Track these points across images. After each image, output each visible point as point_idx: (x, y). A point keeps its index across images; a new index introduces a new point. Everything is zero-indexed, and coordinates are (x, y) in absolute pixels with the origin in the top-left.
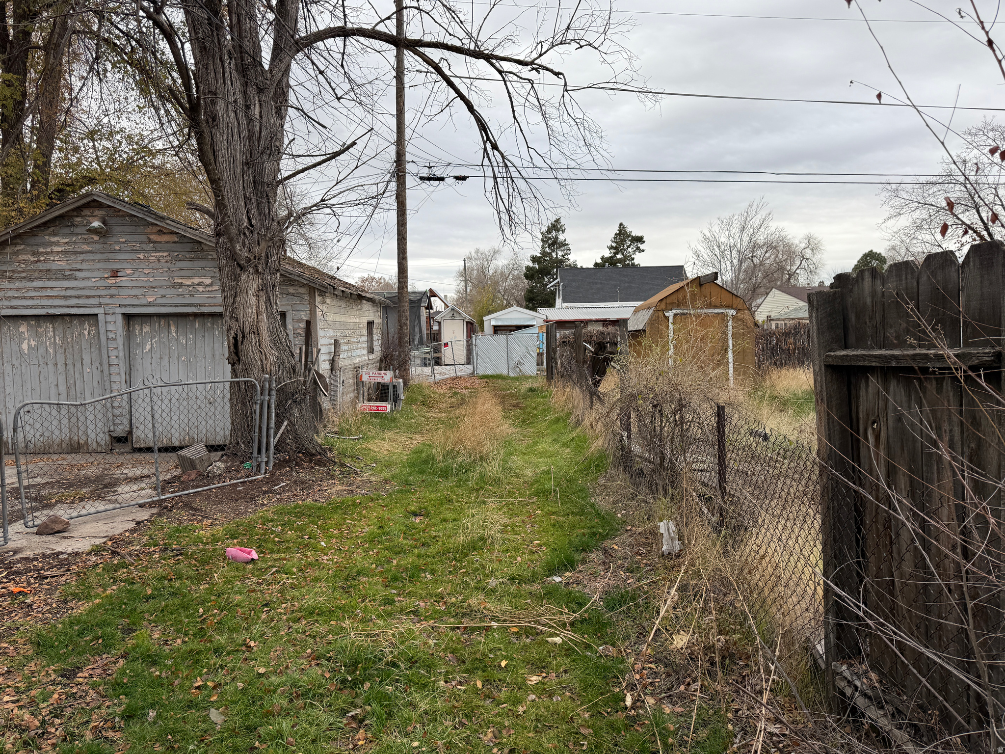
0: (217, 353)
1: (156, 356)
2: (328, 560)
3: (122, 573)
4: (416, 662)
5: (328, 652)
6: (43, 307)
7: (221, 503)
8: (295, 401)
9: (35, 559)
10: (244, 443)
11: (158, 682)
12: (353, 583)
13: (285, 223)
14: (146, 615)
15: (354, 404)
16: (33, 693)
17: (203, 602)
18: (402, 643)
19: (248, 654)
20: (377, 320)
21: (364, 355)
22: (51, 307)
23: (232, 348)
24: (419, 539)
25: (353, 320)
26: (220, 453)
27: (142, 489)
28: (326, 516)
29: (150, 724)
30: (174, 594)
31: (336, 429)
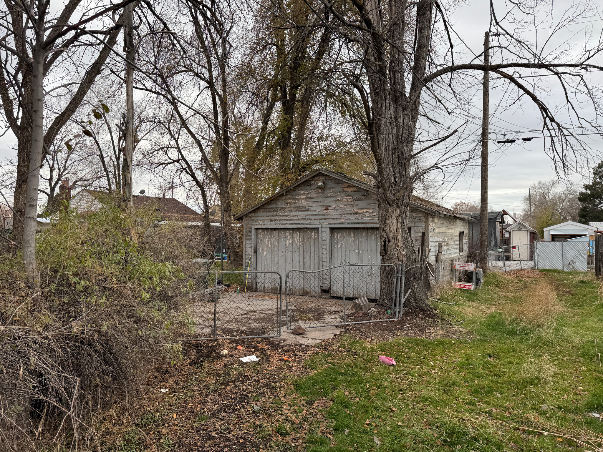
0: (373, 249)
1: (344, 249)
2: (435, 373)
3: (329, 359)
4: (489, 442)
5: (437, 423)
6: (296, 224)
7: (375, 331)
8: (415, 278)
9: (292, 345)
10: (387, 299)
11: (348, 416)
12: (450, 389)
13: (414, 178)
14: (342, 382)
15: (450, 282)
16: (296, 408)
17: (369, 382)
18: (481, 428)
19: (391, 414)
20: (466, 231)
21: (457, 253)
22: (299, 224)
23: (383, 247)
24: (492, 371)
25: (451, 232)
26: (375, 304)
27: (336, 318)
28: (433, 348)
29: (346, 435)
30: (354, 375)
31: (438, 297)
